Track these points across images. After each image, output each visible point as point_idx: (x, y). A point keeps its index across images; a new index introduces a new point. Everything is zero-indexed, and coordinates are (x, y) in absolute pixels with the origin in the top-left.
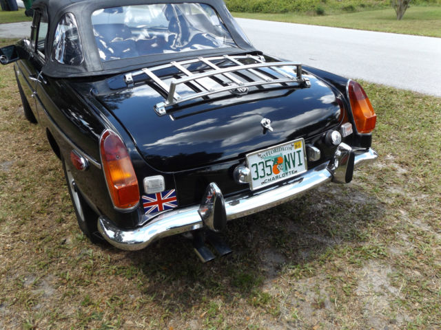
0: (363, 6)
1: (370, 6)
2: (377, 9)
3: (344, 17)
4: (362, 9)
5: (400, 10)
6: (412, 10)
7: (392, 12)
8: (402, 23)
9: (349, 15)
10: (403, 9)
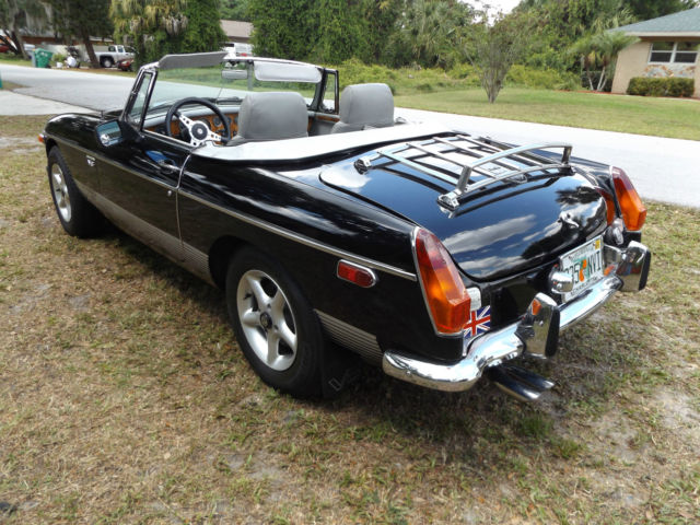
0: (441, 85)
1: (449, 85)
2: (458, 89)
3: (421, 97)
4: (440, 88)
5: (492, 91)
6: (506, 92)
7: (482, 93)
8: (495, 107)
9: (427, 95)
10: (495, 88)
